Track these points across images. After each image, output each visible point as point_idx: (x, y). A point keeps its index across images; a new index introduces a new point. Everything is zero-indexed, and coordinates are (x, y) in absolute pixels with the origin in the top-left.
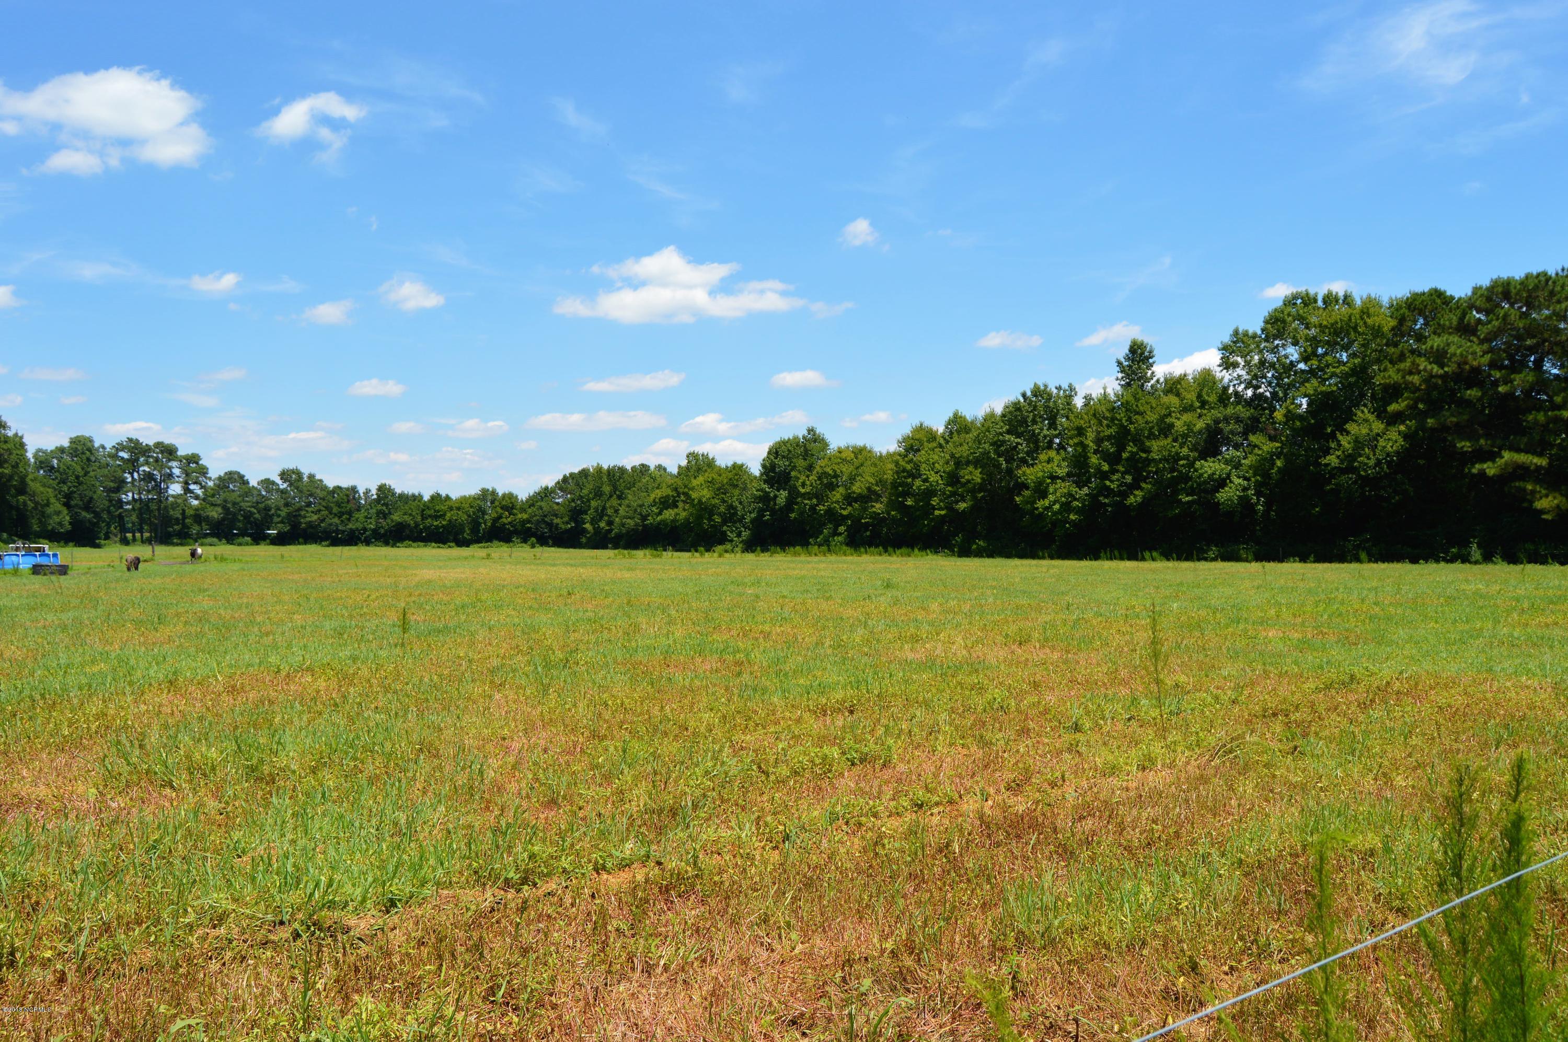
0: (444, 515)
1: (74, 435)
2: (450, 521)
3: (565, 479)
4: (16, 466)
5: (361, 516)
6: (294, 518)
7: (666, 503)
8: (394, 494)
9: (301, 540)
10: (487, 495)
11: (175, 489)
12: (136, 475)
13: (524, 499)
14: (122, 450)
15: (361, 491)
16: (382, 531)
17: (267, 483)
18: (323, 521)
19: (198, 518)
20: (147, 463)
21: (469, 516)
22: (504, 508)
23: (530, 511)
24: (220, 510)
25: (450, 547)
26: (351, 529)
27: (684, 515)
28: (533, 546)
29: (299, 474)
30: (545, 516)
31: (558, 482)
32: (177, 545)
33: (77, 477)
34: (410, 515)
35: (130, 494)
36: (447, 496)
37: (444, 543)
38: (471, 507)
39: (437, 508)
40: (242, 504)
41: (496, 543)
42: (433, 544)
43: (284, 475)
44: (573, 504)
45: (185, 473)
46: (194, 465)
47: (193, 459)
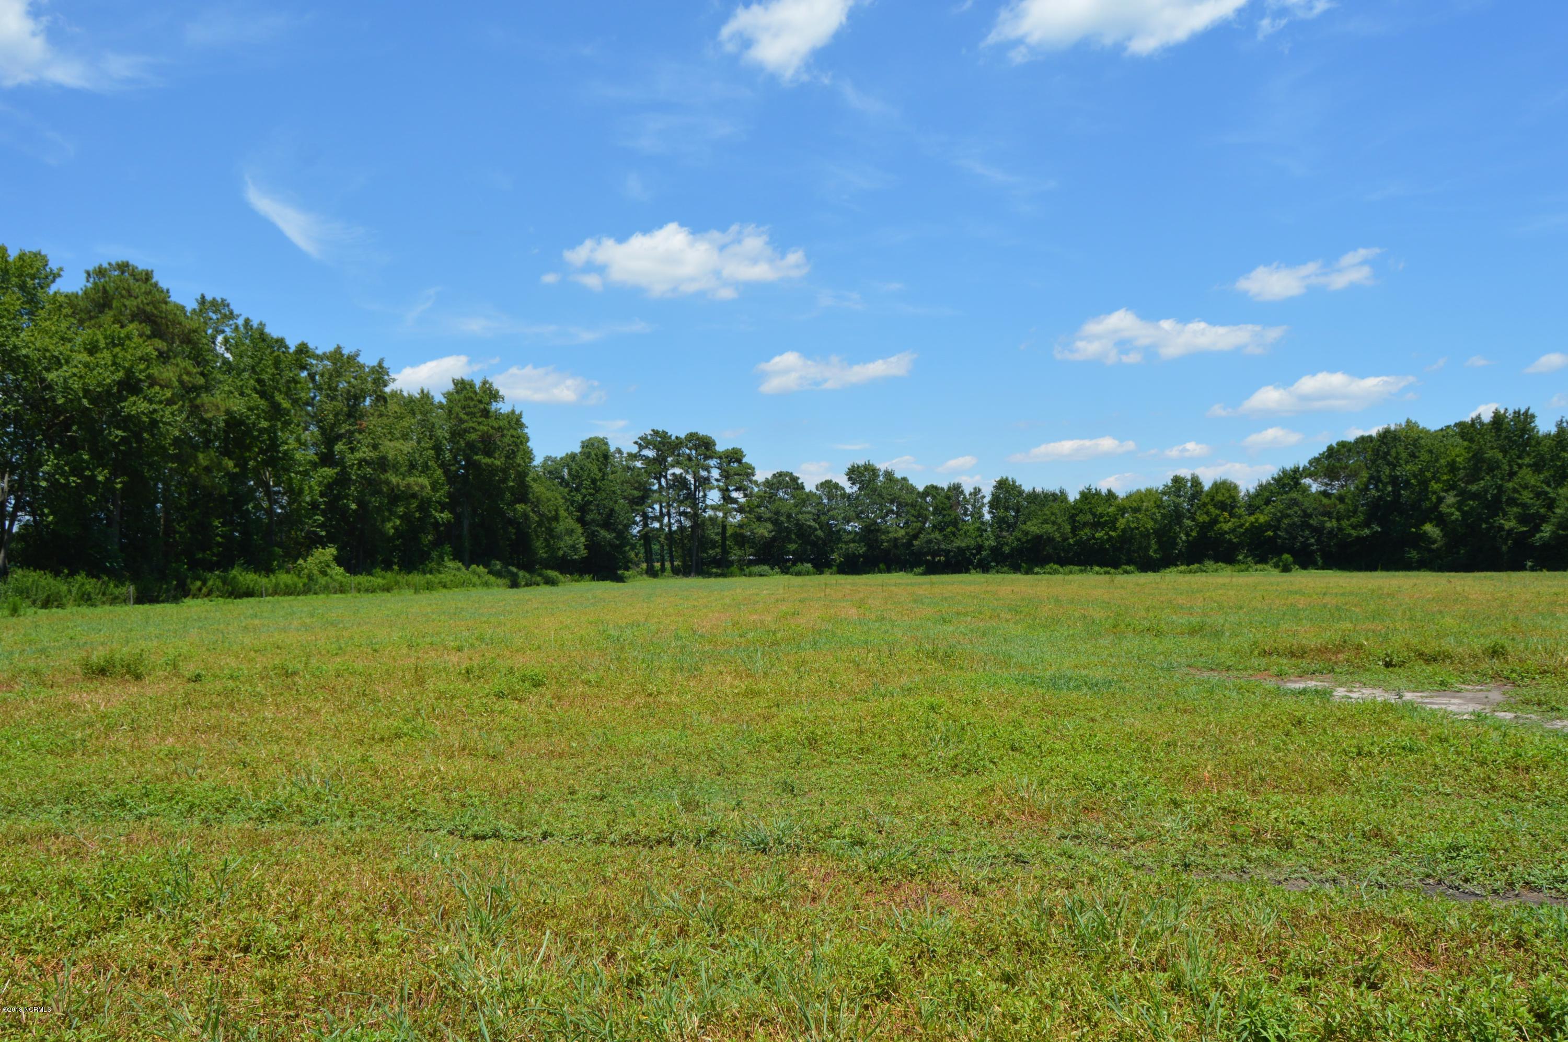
0: (1115, 520)
1: (586, 437)
2: (1124, 531)
3: (1331, 452)
4: (511, 455)
5: (970, 526)
6: (870, 533)
8: (1021, 493)
9: (882, 566)
10: (1185, 488)
11: (714, 497)
12: (663, 481)
13: (1252, 491)
14: (646, 447)
15: (968, 490)
16: (1006, 549)
17: (829, 486)
18: (916, 537)
19: (741, 539)
20: (677, 463)
21: (1155, 521)
22: (1222, 506)
23: (1270, 509)
24: (770, 526)
25: (1126, 572)
26: (958, 548)
28: (1286, 569)
29: (874, 471)
30: (1310, 516)
31: (1317, 459)
32: (717, 575)
33: (594, 481)
34: (1054, 523)
35: (657, 507)
36: (1109, 491)
37: (1116, 565)
38: (1159, 507)
39: (1100, 510)
40: (800, 516)
41: (1209, 564)
42: (1097, 568)
43: (854, 474)
44: (1374, 495)
45: (726, 475)
46: (736, 465)
47: (735, 456)
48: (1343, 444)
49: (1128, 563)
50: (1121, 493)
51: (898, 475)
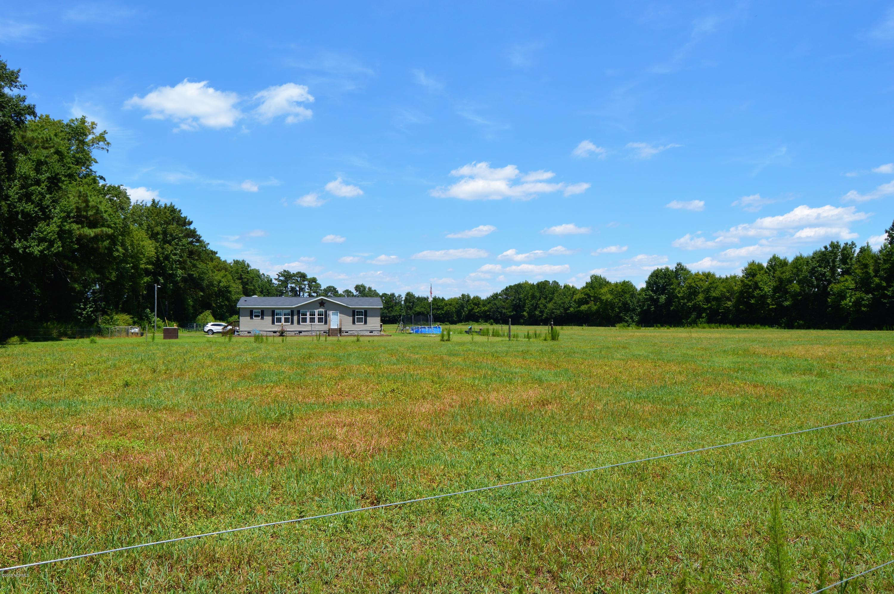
0: (443, 308)
2: (446, 311)
3: (507, 289)
5: (397, 308)
7: (581, 302)
8: (414, 297)
10: (465, 299)
11: (306, 295)
12: (287, 289)
13: (485, 299)
14: (281, 276)
15: (397, 295)
16: (409, 316)
17: (347, 292)
20: (293, 283)
21: (456, 308)
22: (475, 304)
23: (489, 306)
25: (446, 324)
27: (595, 308)
28: (492, 324)
29: (364, 287)
30: (498, 308)
31: (503, 291)
34: (425, 308)
36: (443, 298)
37: (443, 322)
38: (457, 304)
39: (439, 304)
43: (357, 288)
44: (515, 302)
45: (310, 287)
46: (314, 283)
47: (314, 280)
48: (510, 286)
49: (447, 322)
50: (446, 299)
51: (373, 289)
